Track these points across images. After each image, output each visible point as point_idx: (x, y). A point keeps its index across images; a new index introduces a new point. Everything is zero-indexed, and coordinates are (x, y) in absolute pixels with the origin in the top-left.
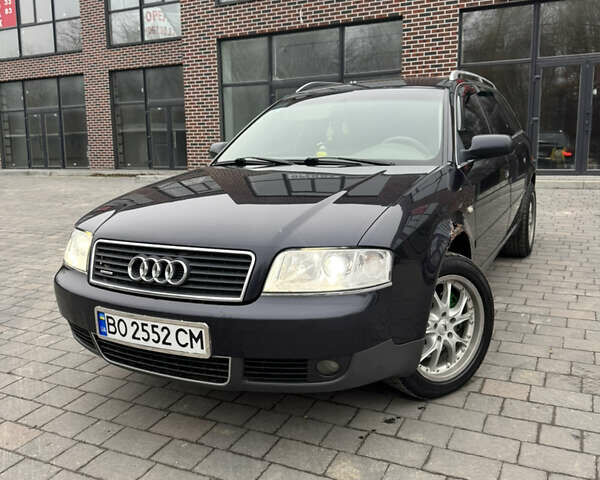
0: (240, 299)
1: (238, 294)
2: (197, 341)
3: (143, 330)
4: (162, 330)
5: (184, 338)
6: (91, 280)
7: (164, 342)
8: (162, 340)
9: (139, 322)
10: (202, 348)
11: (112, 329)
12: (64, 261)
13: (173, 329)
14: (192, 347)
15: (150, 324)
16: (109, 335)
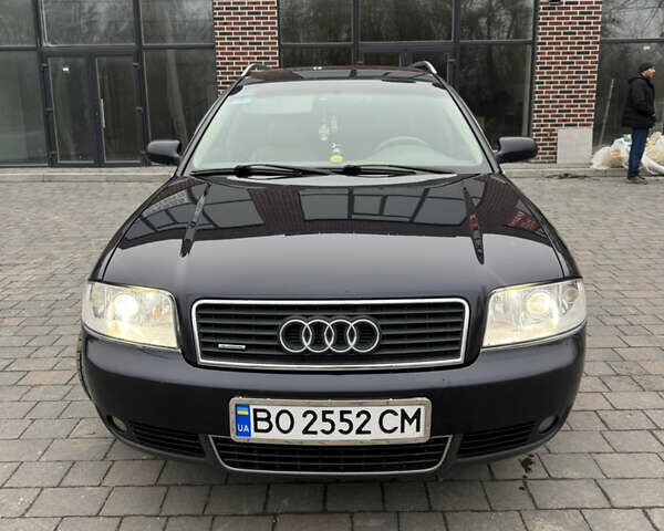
0: (460, 360)
1: (456, 354)
2: (410, 422)
3: (324, 420)
4: (358, 415)
5: (392, 421)
6: (202, 361)
7: (359, 431)
8: (355, 429)
9: (319, 411)
10: (418, 430)
11: (263, 425)
12: (83, 325)
13: (375, 411)
14: (403, 431)
15: (337, 410)
16: (254, 435)
